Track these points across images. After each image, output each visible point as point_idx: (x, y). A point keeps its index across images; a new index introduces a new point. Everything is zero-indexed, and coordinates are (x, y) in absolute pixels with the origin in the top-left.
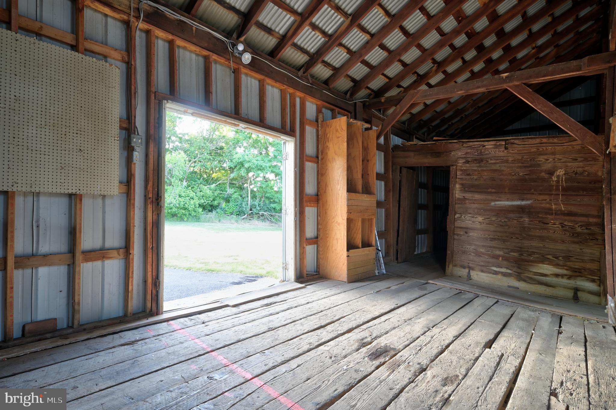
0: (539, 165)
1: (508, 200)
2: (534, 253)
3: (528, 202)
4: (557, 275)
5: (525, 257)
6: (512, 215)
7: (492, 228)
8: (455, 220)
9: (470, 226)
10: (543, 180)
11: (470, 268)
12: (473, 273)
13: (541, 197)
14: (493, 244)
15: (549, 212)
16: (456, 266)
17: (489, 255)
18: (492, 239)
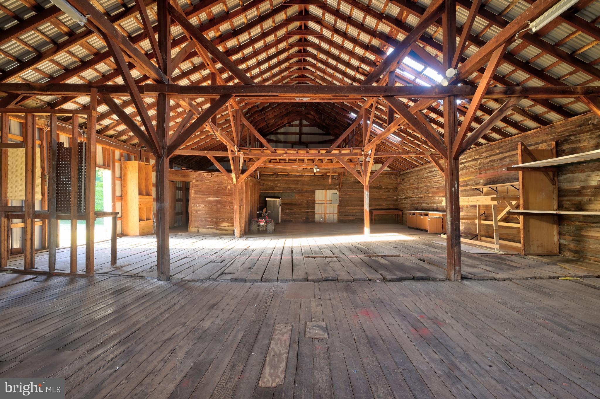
0: (223, 184)
1: (212, 198)
2: (221, 218)
3: (219, 199)
4: (228, 226)
5: (219, 220)
6: (214, 204)
7: (207, 209)
8: (192, 207)
9: (198, 209)
10: (224, 190)
11: (199, 228)
12: (200, 230)
13: (223, 197)
14: (207, 216)
15: (226, 202)
16: (193, 227)
17: (205, 221)
18: (207, 214)
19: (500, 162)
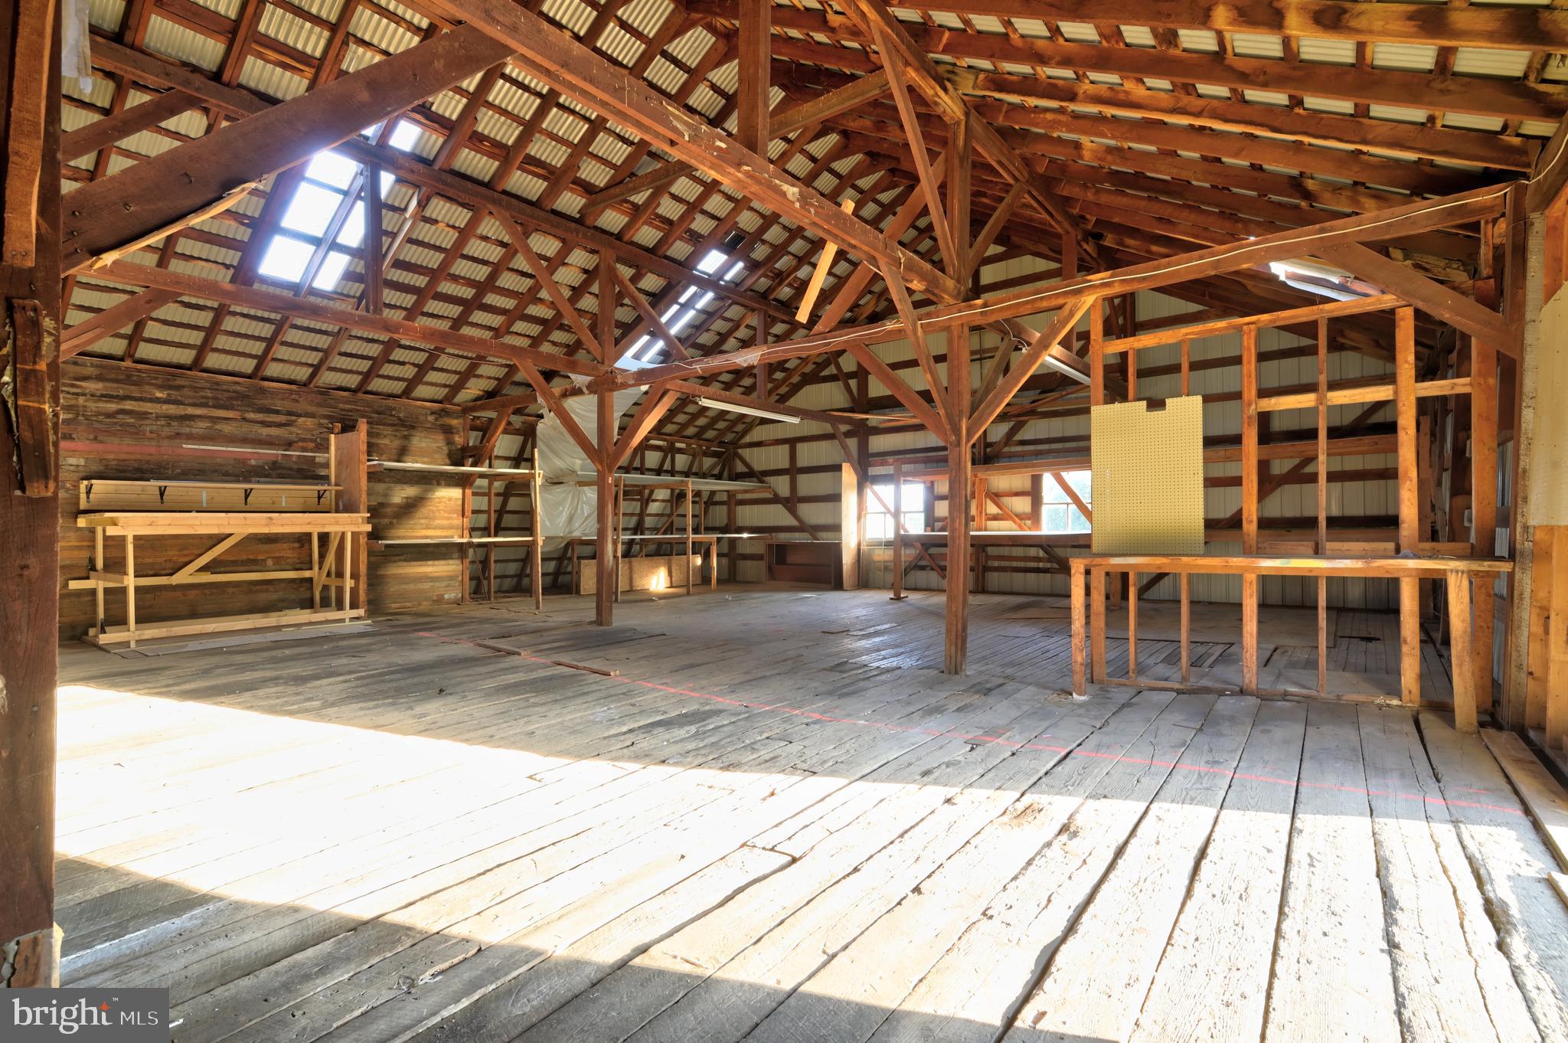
19: (169, 425)
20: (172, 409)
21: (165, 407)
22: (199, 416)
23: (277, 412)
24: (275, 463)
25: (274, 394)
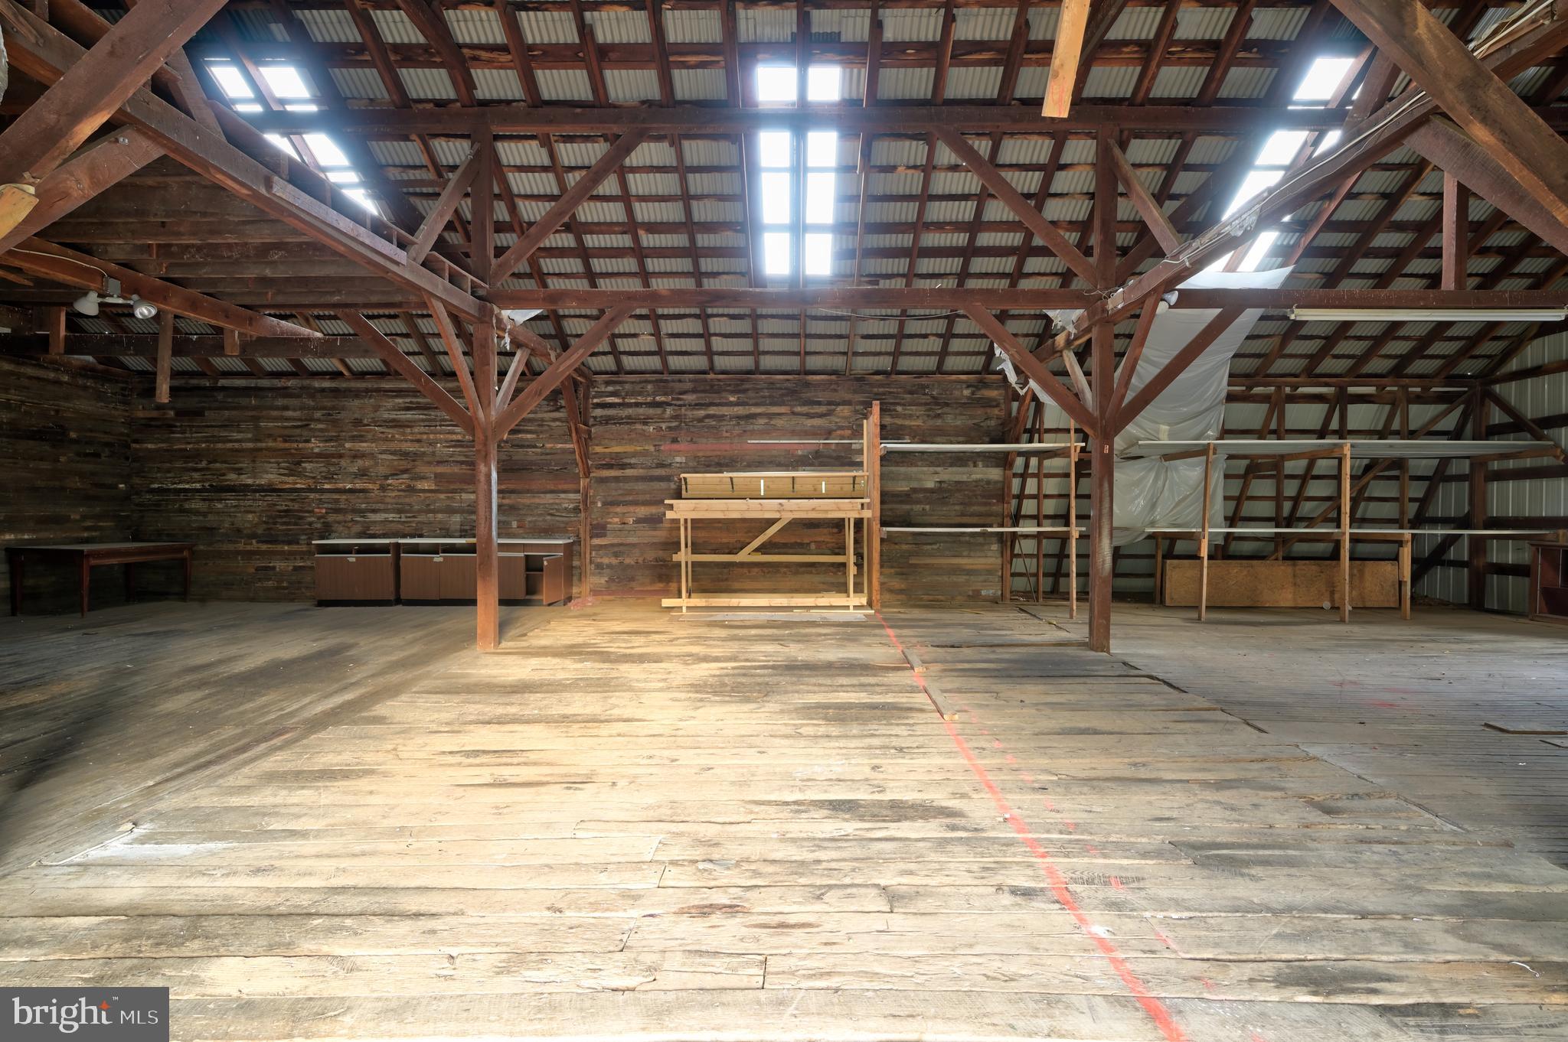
19: (738, 424)
20: (740, 410)
21: (736, 409)
22: (760, 414)
23: (819, 403)
24: (817, 452)
25: (817, 386)
